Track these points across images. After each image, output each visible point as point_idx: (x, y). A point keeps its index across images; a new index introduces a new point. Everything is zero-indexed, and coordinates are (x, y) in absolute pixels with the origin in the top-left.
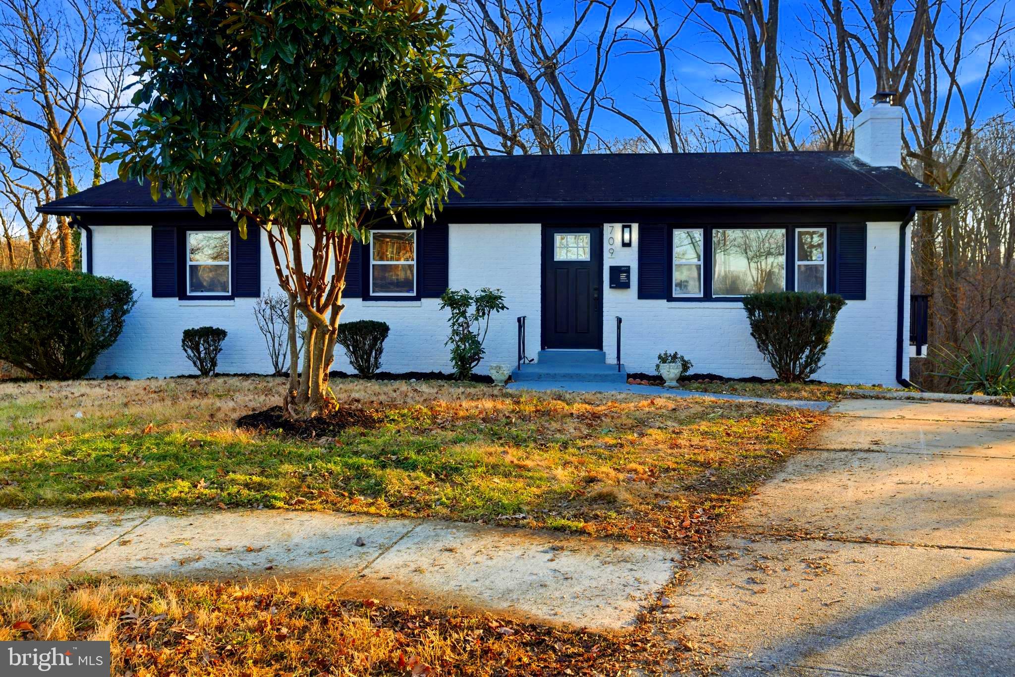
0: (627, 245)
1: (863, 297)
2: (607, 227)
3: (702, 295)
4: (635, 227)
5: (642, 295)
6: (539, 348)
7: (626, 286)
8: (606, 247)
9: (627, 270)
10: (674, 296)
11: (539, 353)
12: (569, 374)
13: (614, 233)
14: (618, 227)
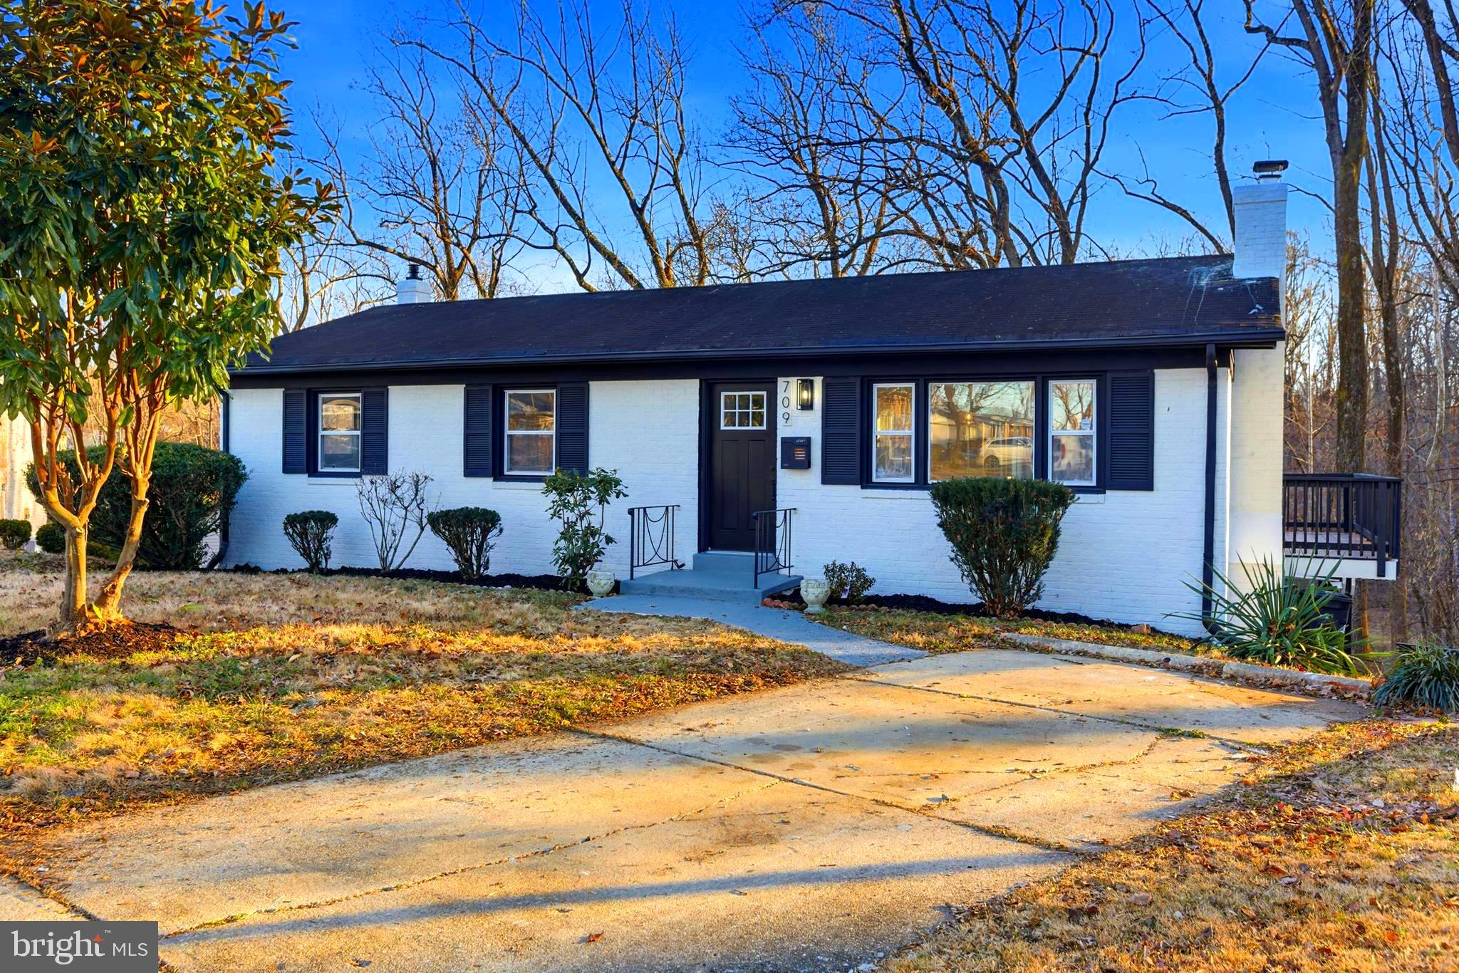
0: (807, 406)
1: (1149, 487)
2: (781, 381)
3: (911, 480)
4: (818, 381)
5: (826, 480)
6: (694, 549)
7: (806, 465)
8: (781, 410)
9: (806, 443)
10: (874, 480)
11: (695, 557)
12: (688, 589)
13: (789, 390)
14: (794, 382)
